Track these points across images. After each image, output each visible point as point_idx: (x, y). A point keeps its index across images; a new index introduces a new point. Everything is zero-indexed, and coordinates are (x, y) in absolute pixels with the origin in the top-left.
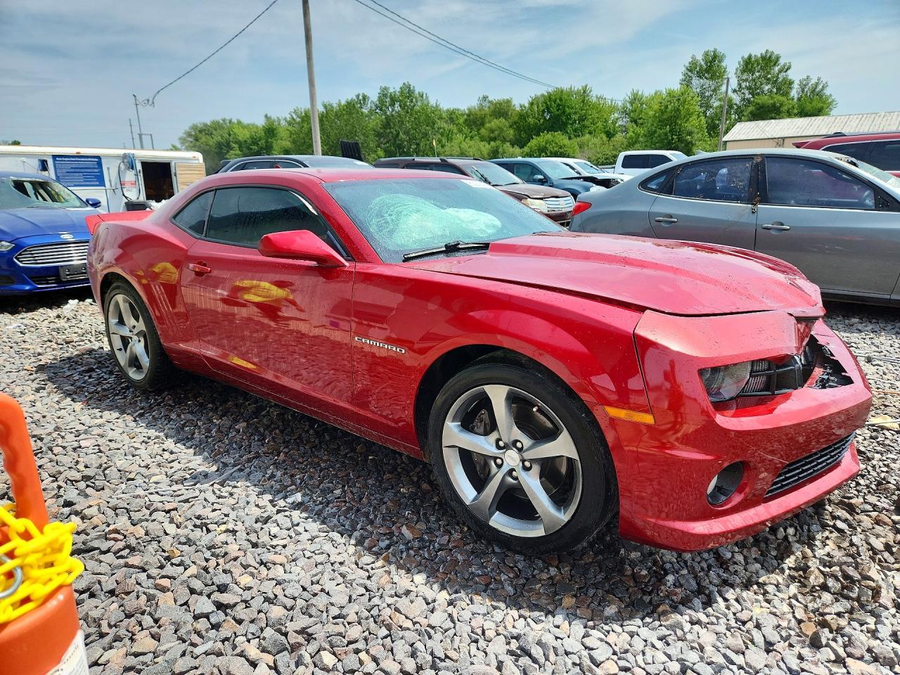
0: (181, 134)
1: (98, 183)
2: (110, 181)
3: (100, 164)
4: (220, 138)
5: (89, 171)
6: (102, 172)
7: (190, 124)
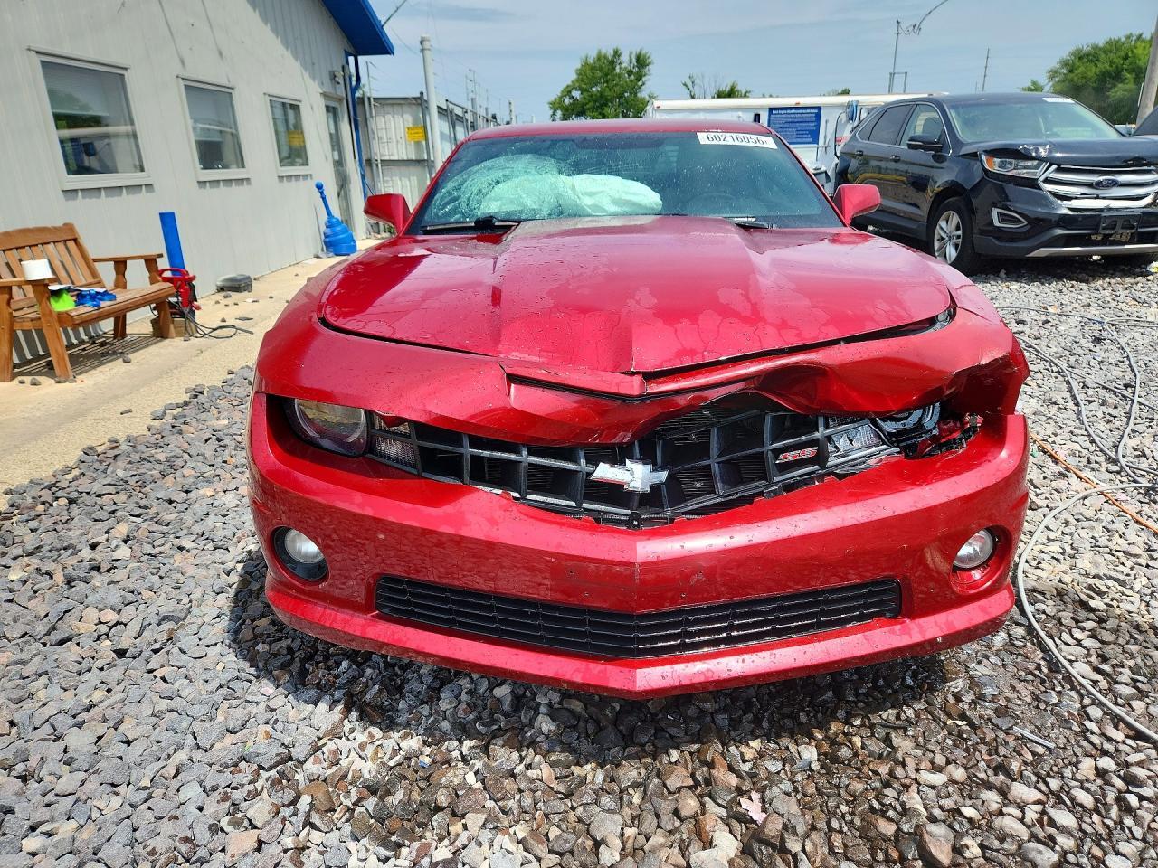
0: (1054, 63)
1: (811, 140)
2: (825, 137)
3: (818, 116)
4: (1107, 66)
5: (804, 124)
6: (818, 126)
7: (1072, 48)
